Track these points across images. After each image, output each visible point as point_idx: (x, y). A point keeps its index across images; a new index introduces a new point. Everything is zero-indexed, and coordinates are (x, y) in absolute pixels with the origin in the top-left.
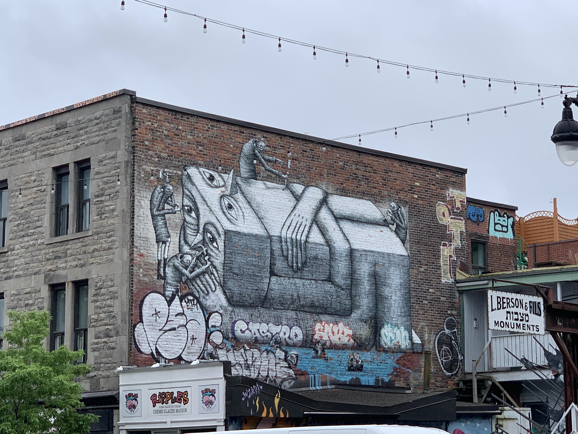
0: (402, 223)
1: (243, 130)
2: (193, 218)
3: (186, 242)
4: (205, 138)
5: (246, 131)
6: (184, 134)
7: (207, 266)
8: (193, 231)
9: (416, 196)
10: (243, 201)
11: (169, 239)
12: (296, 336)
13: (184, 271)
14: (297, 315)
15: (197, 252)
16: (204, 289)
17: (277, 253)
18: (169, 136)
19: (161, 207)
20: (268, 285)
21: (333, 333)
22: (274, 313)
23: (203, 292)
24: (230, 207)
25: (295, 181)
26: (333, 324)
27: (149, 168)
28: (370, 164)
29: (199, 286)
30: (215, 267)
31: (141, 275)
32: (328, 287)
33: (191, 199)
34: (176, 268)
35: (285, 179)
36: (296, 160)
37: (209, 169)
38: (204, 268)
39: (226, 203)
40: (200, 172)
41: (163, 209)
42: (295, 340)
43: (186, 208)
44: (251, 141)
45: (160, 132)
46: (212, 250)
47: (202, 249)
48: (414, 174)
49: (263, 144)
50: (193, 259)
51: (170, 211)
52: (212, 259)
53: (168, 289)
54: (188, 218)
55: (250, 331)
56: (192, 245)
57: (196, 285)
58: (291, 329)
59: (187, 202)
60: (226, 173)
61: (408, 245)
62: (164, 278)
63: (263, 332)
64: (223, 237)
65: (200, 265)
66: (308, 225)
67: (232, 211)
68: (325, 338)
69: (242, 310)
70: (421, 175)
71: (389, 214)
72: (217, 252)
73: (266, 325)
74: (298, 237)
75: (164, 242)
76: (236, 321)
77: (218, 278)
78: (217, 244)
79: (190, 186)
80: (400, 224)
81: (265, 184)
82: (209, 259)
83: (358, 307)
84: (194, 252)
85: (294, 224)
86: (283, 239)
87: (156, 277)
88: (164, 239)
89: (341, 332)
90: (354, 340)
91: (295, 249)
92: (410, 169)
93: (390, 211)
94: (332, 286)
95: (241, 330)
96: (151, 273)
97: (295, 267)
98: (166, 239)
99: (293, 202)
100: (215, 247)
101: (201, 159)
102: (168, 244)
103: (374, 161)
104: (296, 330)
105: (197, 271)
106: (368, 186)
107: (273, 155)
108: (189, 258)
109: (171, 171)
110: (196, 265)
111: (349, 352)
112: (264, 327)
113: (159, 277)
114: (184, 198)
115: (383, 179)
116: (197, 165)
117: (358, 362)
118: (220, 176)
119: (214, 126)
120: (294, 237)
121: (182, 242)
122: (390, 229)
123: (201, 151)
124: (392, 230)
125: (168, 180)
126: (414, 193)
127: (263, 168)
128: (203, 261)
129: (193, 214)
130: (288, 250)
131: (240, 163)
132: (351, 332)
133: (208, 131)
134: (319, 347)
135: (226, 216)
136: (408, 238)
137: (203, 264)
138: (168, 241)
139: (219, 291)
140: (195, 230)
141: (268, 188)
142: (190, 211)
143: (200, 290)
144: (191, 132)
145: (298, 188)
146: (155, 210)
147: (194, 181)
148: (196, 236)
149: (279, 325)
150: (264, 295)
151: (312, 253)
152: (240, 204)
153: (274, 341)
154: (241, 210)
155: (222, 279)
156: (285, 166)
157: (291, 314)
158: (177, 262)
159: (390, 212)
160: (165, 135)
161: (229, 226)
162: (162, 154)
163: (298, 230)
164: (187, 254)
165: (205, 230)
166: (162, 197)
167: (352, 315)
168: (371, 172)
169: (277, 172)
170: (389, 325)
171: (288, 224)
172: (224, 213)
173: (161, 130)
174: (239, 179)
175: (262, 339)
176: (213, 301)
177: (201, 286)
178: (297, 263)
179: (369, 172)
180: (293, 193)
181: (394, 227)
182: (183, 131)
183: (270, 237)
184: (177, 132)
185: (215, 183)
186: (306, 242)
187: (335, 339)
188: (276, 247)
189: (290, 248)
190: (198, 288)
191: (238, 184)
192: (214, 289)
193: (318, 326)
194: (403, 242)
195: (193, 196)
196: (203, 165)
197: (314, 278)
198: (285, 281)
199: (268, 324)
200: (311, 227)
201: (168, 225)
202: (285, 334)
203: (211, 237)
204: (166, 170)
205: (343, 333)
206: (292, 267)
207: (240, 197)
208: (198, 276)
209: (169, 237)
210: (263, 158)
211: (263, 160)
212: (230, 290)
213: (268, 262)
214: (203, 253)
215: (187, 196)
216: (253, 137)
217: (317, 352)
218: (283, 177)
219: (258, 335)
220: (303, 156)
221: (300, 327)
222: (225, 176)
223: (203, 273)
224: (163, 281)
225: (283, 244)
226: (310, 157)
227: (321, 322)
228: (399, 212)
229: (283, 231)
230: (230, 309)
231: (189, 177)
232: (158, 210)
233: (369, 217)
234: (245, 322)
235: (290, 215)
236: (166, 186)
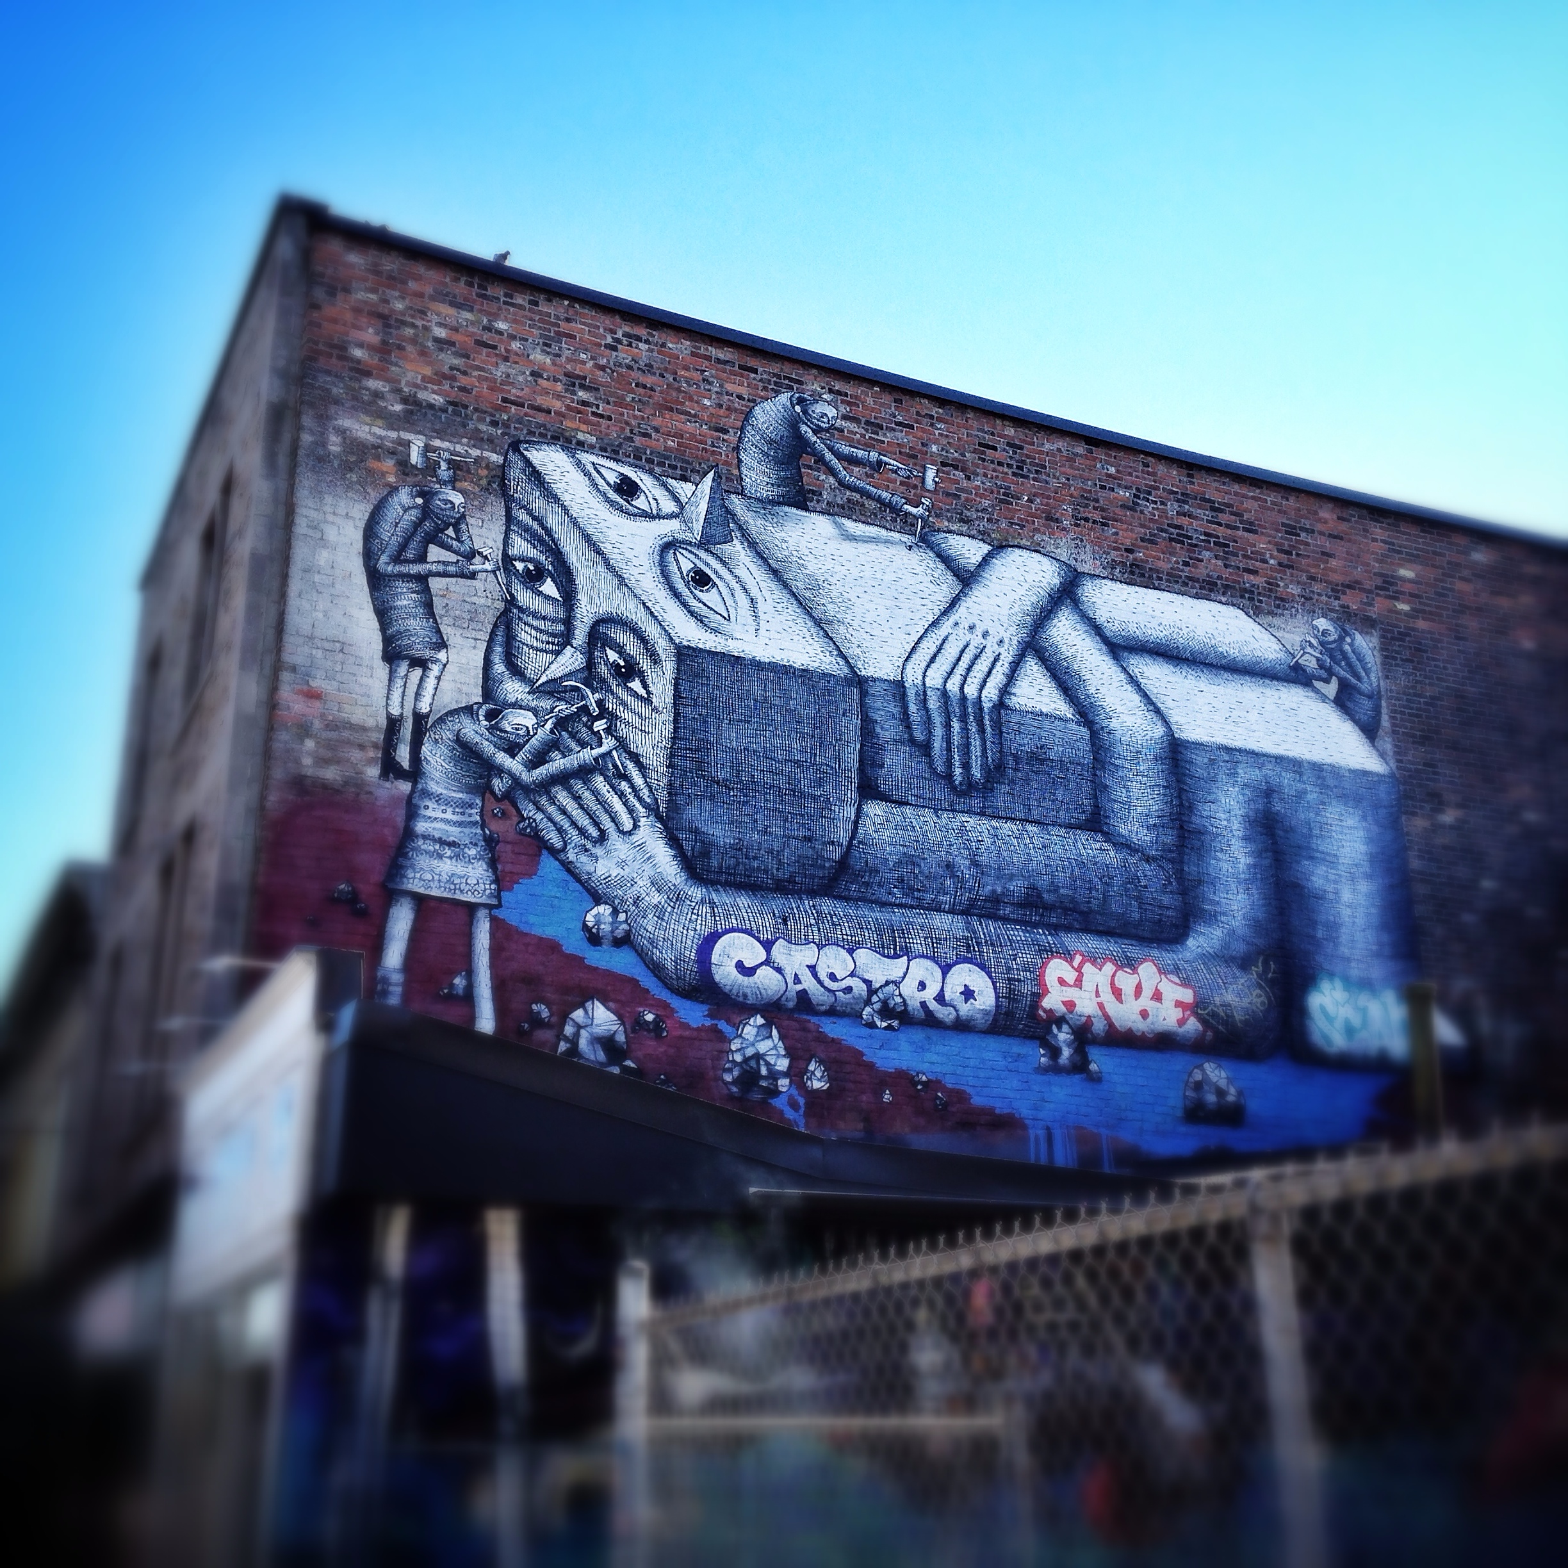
0: (1359, 678)
1: (752, 362)
2: (548, 598)
3: (517, 672)
4: (603, 368)
5: (765, 369)
6: (515, 345)
7: (603, 749)
8: (545, 638)
9: (1404, 607)
11: (442, 655)
12: (968, 994)
13: (502, 758)
14: (968, 926)
15: (562, 706)
16: (584, 821)
17: (887, 730)
18: (453, 344)
19: (410, 554)
20: (850, 826)
21: (1117, 993)
22: (874, 915)
23: (582, 832)
24: (701, 579)
25: (955, 527)
26: (1116, 965)
27: (365, 430)
28: (1231, 506)
29: (563, 811)
30: (635, 758)
31: (307, 761)
32: (1092, 847)
33: (541, 541)
34: (466, 751)
35: (916, 517)
36: (956, 467)
37: (616, 460)
38: (587, 755)
39: (687, 566)
40: (579, 464)
41: (422, 558)
42: (965, 1009)
43: (520, 566)
44: (784, 398)
45: (413, 326)
46: (624, 704)
47: (583, 697)
48: (1393, 544)
49: (831, 412)
50: (541, 724)
51: (451, 569)
52: (622, 730)
53: (429, 813)
54: (524, 597)
55: (779, 970)
56: (543, 679)
57: (551, 809)
58: (946, 969)
59: (521, 546)
60: (684, 479)
61: (1388, 745)
62: (415, 773)
63: (832, 977)
64: (669, 666)
65: (573, 745)
66: (1007, 658)
67: (708, 591)
68: (1086, 1006)
69: (743, 901)
70: (1416, 549)
71: (1309, 650)
73: (844, 953)
74: (971, 690)
75: (422, 664)
76: (714, 937)
77: (645, 793)
78: (645, 686)
80: (1353, 681)
81: (838, 526)
82: (609, 731)
83: (1212, 918)
84: (545, 704)
85: (951, 651)
86: (911, 693)
87: (373, 772)
88: (420, 651)
89: (1147, 992)
90: (1202, 1020)
91: (956, 725)
92: (1378, 531)
93: (1314, 642)
94: (1106, 846)
95: (740, 966)
96: (356, 755)
97: (958, 779)
98: (427, 654)
99: (947, 587)
100: (635, 695)
101: (584, 427)
102: (435, 670)
103: (1244, 496)
104: (966, 975)
105: (557, 763)
106: (1226, 566)
107: (868, 446)
108: (527, 720)
109: (459, 448)
110: (553, 745)
111: (1178, 1062)
112: (835, 961)
113: (390, 768)
114: (514, 538)
115: (1279, 551)
116: (570, 444)
117: (1221, 1093)
118: (664, 485)
119: (639, 339)
120: (953, 686)
121: (499, 668)
122: (1316, 691)
123: (584, 403)
124: (1324, 698)
125: (444, 471)
126: (1396, 599)
127: (831, 480)
128: (584, 734)
129: (549, 587)
130: (928, 721)
131: (743, 456)
132: (1187, 996)
133: (615, 349)
134: (1063, 1036)
135: (684, 605)
136: (1385, 721)
137: (583, 744)
138: (437, 661)
139: (650, 835)
140: (554, 635)
141: (853, 538)
142: (534, 577)
143: (566, 825)
144: (545, 344)
146: (384, 559)
147: (558, 488)
148: (558, 653)
149: (896, 956)
150: (836, 856)
151: (1023, 742)
152: (741, 572)
153: (877, 1006)
154: (746, 591)
155: (662, 795)
156: (914, 481)
157: (947, 924)
158: (474, 731)
159: (1311, 646)
160: (437, 340)
161: (690, 633)
162: (422, 395)
163: (969, 669)
164: (516, 705)
165: (597, 638)
166: (417, 525)
167: (1191, 942)
168: (1237, 528)
169: (885, 495)
170: (1338, 984)
171: (928, 647)
172: (676, 595)
173: (419, 323)
174: (736, 503)
175: (827, 999)
176: (622, 864)
177: (576, 813)
178: (966, 766)
179: (1228, 526)
180: (946, 560)
181: (1331, 689)
182: (513, 337)
183: (859, 682)
184: (486, 336)
185: (641, 502)
186: (1001, 705)
187: (1126, 1014)
188: (884, 711)
189: (937, 719)
190: (559, 818)
191: (730, 514)
192: (628, 825)
193: (1057, 969)
194: (1370, 731)
195: (548, 531)
196: (592, 447)
197: (1035, 815)
198: (924, 822)
199: (851, 952)
200: (1016, 666)
201: (438, 610)
202: (922, 986)
203: (622, 664)
204: (437, 443)
205: (1157, 996)
206: (949, 776)
207: (743, 553)
208: (563, 779)
209: (441, 644)
210: (831, 449)
211: (828, 456)
212: (696, 831)
213: (851, 756)
214: (585, 709)
215: (527, 529)
216: (791, 388)
217: (1055, 1052)
218: (907, 514)
219: (808, 983)
220: (984, 460)
221: (982, 967)
222: (684, 489)
223: (584, 772)
224: (405, 787)
225: (913, 708)
226: (1010, 466)
227: (1068, 956)
228: (1347, 648)
229: (909, 666)
230: (696, 893)
231: (536, 477)
232: (397, 559)
233: (1234, 652)
234: (758, 939)
235: (935, 624)
236: (437, 493)
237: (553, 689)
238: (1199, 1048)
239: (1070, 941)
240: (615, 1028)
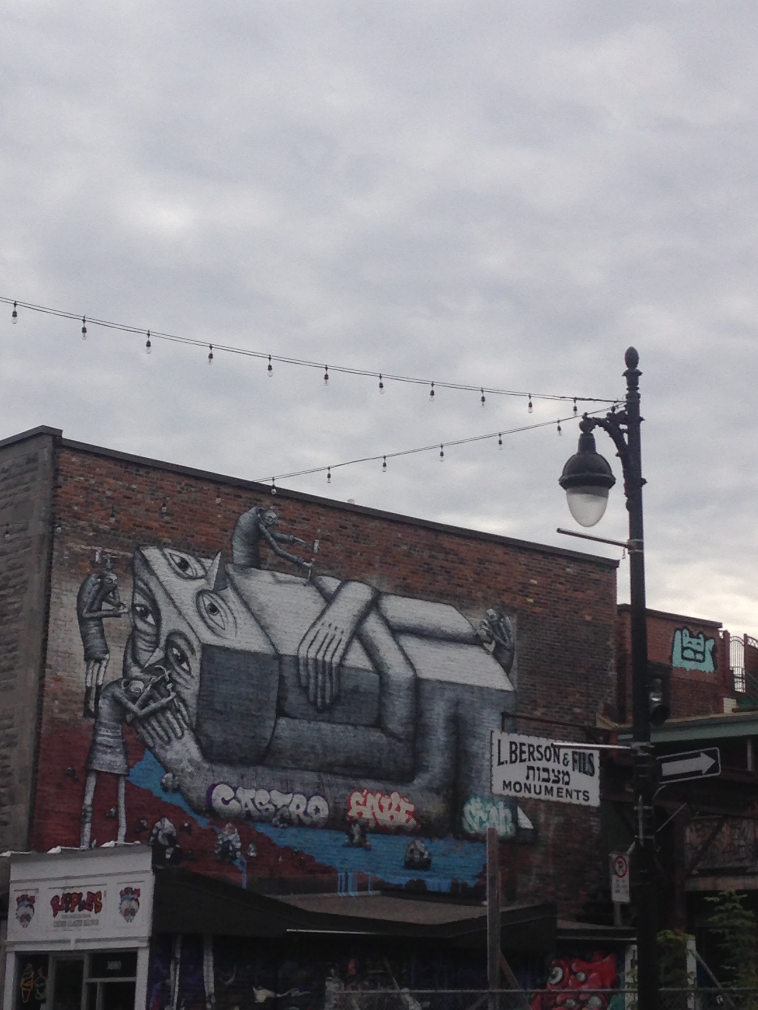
0: (505, 641)
1: (240, 493)
2: (150, 624)
3: (137, 662)
4: (175, 503)
5: (246, 495)
6: (139, 496)
7: (170, 698)
8: (148, 644)
9: (531, 600)
10: (235, 600)
11: (107, 656)
12: (317, 810)
13: (130, 705)
14: (319, 777)
15: (154, 678)
16: (162, 733)
17: (290, 681)
18: (113, 499)
19: (95, 607)
20: (272, 730)
21: (381, 808)
23: (161, 738)
24: (213, 609)
25: (325, 572)
26: (382, 794)
27: (79, 547)
28: (453, 550)
29: (154, 729)
30: (183, 701)
31: (56, 710)
32: (376, 736)
33: (148, 595)
34: (116, 702)
35: (308, 568)
36: (328, 540)
37: (180, 551)
39: (207, 603)
40: (164, 555)
41: (100, 609)
42: (315, 817)
43: (138, 609)
44: (253, 510)
45: (98, 492)
46: (179, 674)
47: (164, 673)
48: (529, 566)
49: (274, 515)
50: (146, 687)
51: (111, 613)
52: (179, 688)
53: (102, 733)
54: (141, 625)
55: (239, 801)
56: (147, 665)
57: (149, 728)
58: (308, 799)
59: (139, 599)
60: (209, 558)
61: (514, 675)
62: (96, 715)
63: (261, 804)
64: (198, 655)
65: (158, 696)
66: (345, 639)
67: (216, 615)
68: (367, 814)
70: (541, 568)
71: (484, 627)
72: (188, 677)
73: (265, 792)
74: (327, 659)
75: (99, 661)
76: (214, 786)
77: (187, 718)
78: (188, 665)
79: (146, 576)
80: (502, 642)
81: (274, 576)
82: (173, 689)
83: (425, 769)
84: (148, 677)
85: (320, 638)
86: (301, 662)
87: (81, 714)
88: (99, 655)
89: (394, 806)
90: (416, 820)
91: (320, 677)
92: (523, 558)
93: (486, 622)
94: (382, 735)
95: (223, 799)
96: (74, 707)
97: (319, 704)
98: (102, 656)
99: (320, 605)
100: (184, 670)
101: (166, 535)
102: (104, 663)
103: (460, 544)
104: (317, 802)
105: (153, 705)
106: (449, 584)
107: (289, 532)
108: (140, 685)
109: (115, 552)
110: (150, 698)
111: (405, 840)
112: (262, 796)
113: (87, 713)
114: (136, 594)
115: (475, 573)
116: (160, 545)
117: (422, 854)
118: (199, 561)
119: (191, 486)
120: (320, 657)
121: (130, 660)
122: (485, 649)
123: (167, 523)
124: (488, 652)
125: (109, 565)
126: (527, 596)
127: (272, 552)
128: (163, 691)
129: (150, 619)
130: (308, 677)
131: (234, 543)
132: (411, 808)
133: (180, 492)
134: (356, 829)
135: (206, 622)
136: (515, 663)
137: (163, 696)
138: (104, 659)
139: (188, 739)
140: (151, 642)
141: (279, 582)
142: (143, 615)
143: (155, 736)
144: (152, 494)
145: (331, 584)
146: (85, 611)
147: (155, 567)
148: (153, 652)
149: (288, 793)
150: (265, 745)
151: (349, 684)
152: (230, 604)
153: (279, 817)
154: (232, 614)
155: (194, 719)
156: (309, 549)
157: (310, 777)
158: (119, 692)
159: (485, 624)
160: (108, 498)
161: (209, 638)
162: (101, 526)
163: (327, 647)
164: (136, 678)
165: (170, 644)
166: (98, 591)
167: (415, 782)
168: (455, 562)
169: (295, 557)
170: (478, 799)
171: (310, 637)
172: (202, 617)
173: (100, 490)
174: (230, 568)
175: (258, 813)
176: (177, 753)
177: (159, 729)
178: (323, 698)
179: (452, 562)
180: (321, 590)
181: (491, 648)
182: (139, 492)
183: (279, 657)
184: (128, 493)
185: (189, 572)
186: (341, 665)
187: (384, 817)
189: (312, 674)
190: (152, 732)
191: (228, 575)
192: (180, 734)
193: (356, 797)
194: (507, 669)
195: (150, 590)
196: (169, 544)
197: (352, 720)
198: (303, 726)
199: (269, 791)
200: (349, 644)
201: (106, 634)
202: (298, 807)
203: (179, 654)
204: (107, 550)
205: (398, 809)
206: (315, 703)
207: (232, 594)
208: (154, 713)
209: (107, 652)
210: (273, 536)
211: (271, 539)
212: (207, 736)
213: (274, 695)
214: (163, 679)
215: (142, 590)
216: (256, 505)
217: (352, 837)
218: (305, 566)
219: (251, 807)
220: (341, 535)
221: (323, 797)
222: (207, 562)
223: (163, 709)
224: (93, 721)
225: (301, 668)
226: (353, 537)
227: (361, 790)
228: (501, 624)
229: (301, 648)
230: (206, 766)
231: (146, 562)
232: (90, 611)
233: (449, 631)
234: (231, 787)
235: (314, 624)
236: (107, 575)
237: (151, 670)
238: (415, 833)
239: (363, 783)
240: (172, 830)
